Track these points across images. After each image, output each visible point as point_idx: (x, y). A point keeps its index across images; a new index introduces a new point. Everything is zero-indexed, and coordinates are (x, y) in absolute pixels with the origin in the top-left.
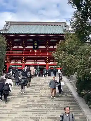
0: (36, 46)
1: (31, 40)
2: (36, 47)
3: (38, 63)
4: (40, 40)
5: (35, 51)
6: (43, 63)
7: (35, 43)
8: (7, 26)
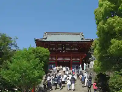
2: (64, 49)
3: (65, 59)
5: (64, 52)
6: (69, 59)
7: (64, 46)
8: (45, 35)
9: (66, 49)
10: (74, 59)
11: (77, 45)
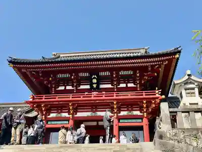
0: (95, 83)
1: (87, 74)
2: (95, 86)
3: (99, 114)
4: (102, 74)
7: (94, 78)
9: (102, 86)
10: (123, 113)
11: (131, 72)
